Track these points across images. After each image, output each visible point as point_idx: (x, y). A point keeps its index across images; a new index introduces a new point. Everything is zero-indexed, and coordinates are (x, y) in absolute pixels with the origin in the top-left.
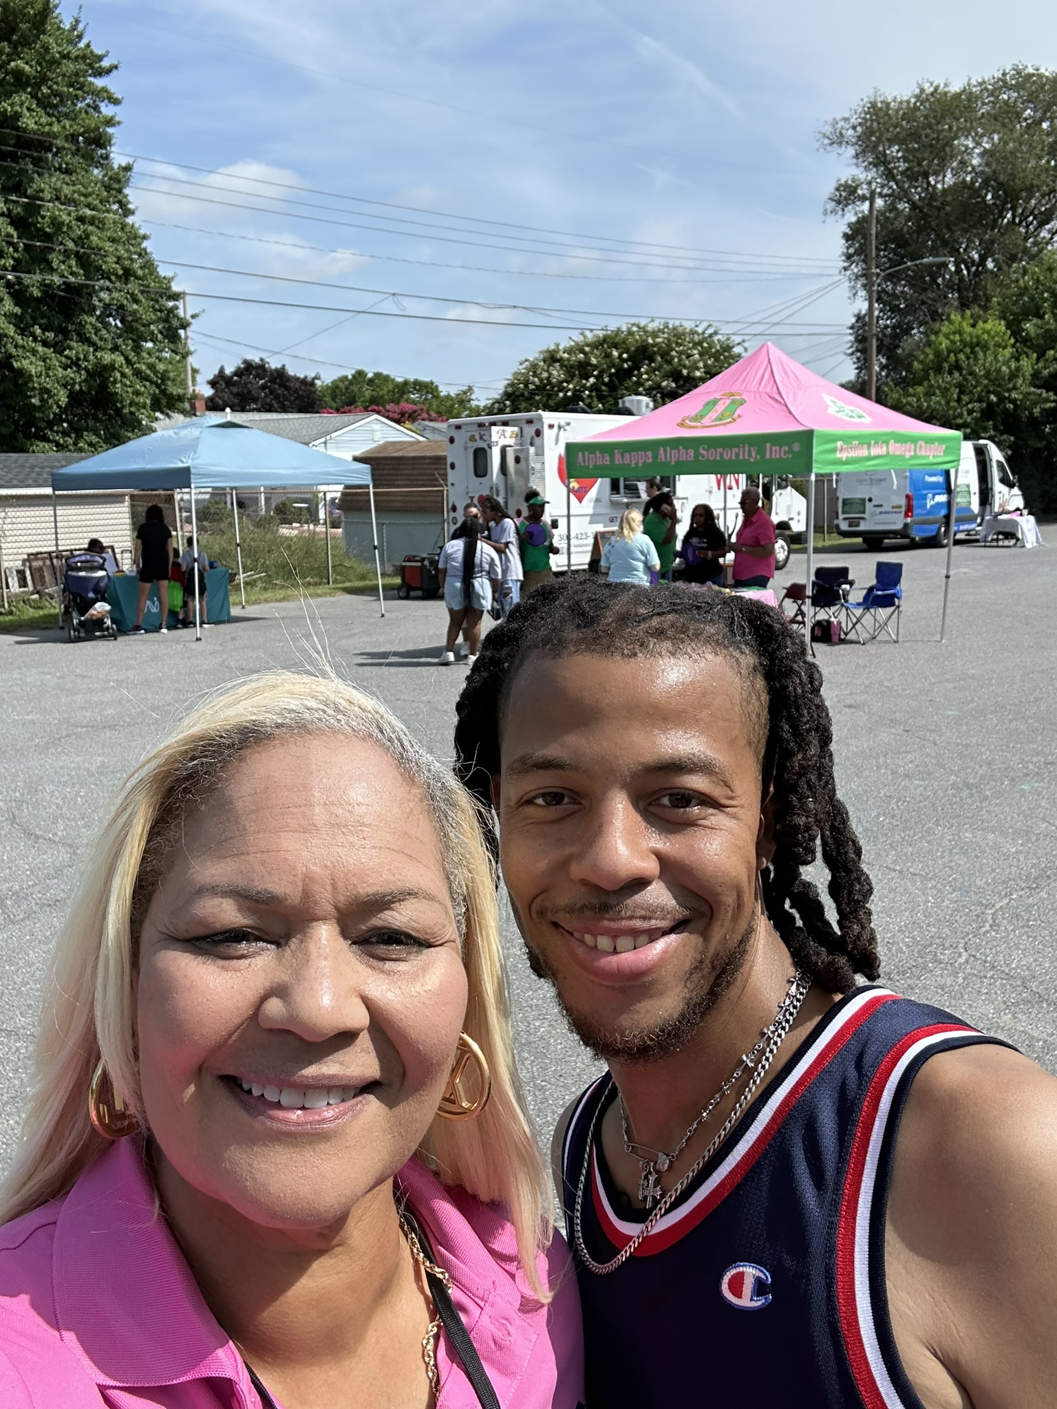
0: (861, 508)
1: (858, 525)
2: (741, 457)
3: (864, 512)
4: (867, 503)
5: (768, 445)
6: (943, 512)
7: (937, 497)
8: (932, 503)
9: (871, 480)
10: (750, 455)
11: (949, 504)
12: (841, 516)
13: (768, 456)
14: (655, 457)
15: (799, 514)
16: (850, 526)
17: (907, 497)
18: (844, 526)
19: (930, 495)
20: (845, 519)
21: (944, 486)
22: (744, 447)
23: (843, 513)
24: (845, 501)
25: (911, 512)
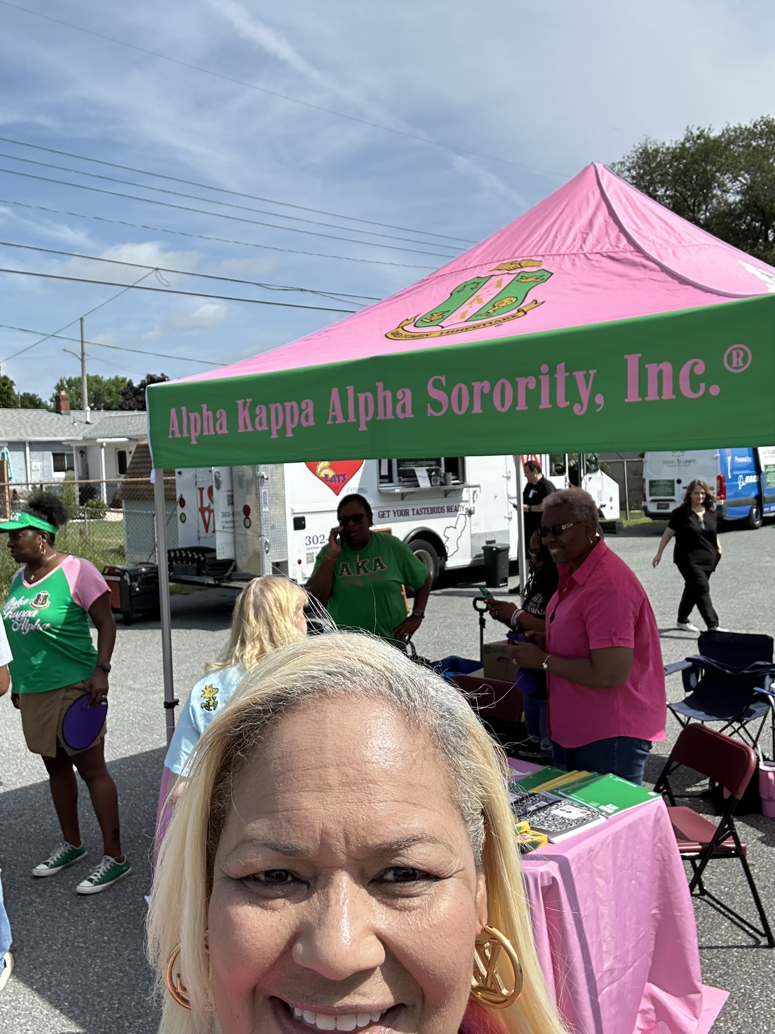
0: (670, 490)
1: (667, 507)
2: (545, 404)
3: (673, 494)
4: (676, 484)
5: (633, 361)
6: (754, 493)
7: (747, 477)
8: (744, 484)
9: (679, 461)
10: (573, 395)
11: (759, 484)
12: (649, 498)
13: (633, 395)
14: (321, 413)
15: (611, 500)
16: (658, 508)
17: (719, 478)
18: (653, 508)
19: (741, 476)
20: (653, 501)
21: (753, 467)
22: (552, 372)
23: (651, 495)
24: (651, 482)
25: (725, 494)
